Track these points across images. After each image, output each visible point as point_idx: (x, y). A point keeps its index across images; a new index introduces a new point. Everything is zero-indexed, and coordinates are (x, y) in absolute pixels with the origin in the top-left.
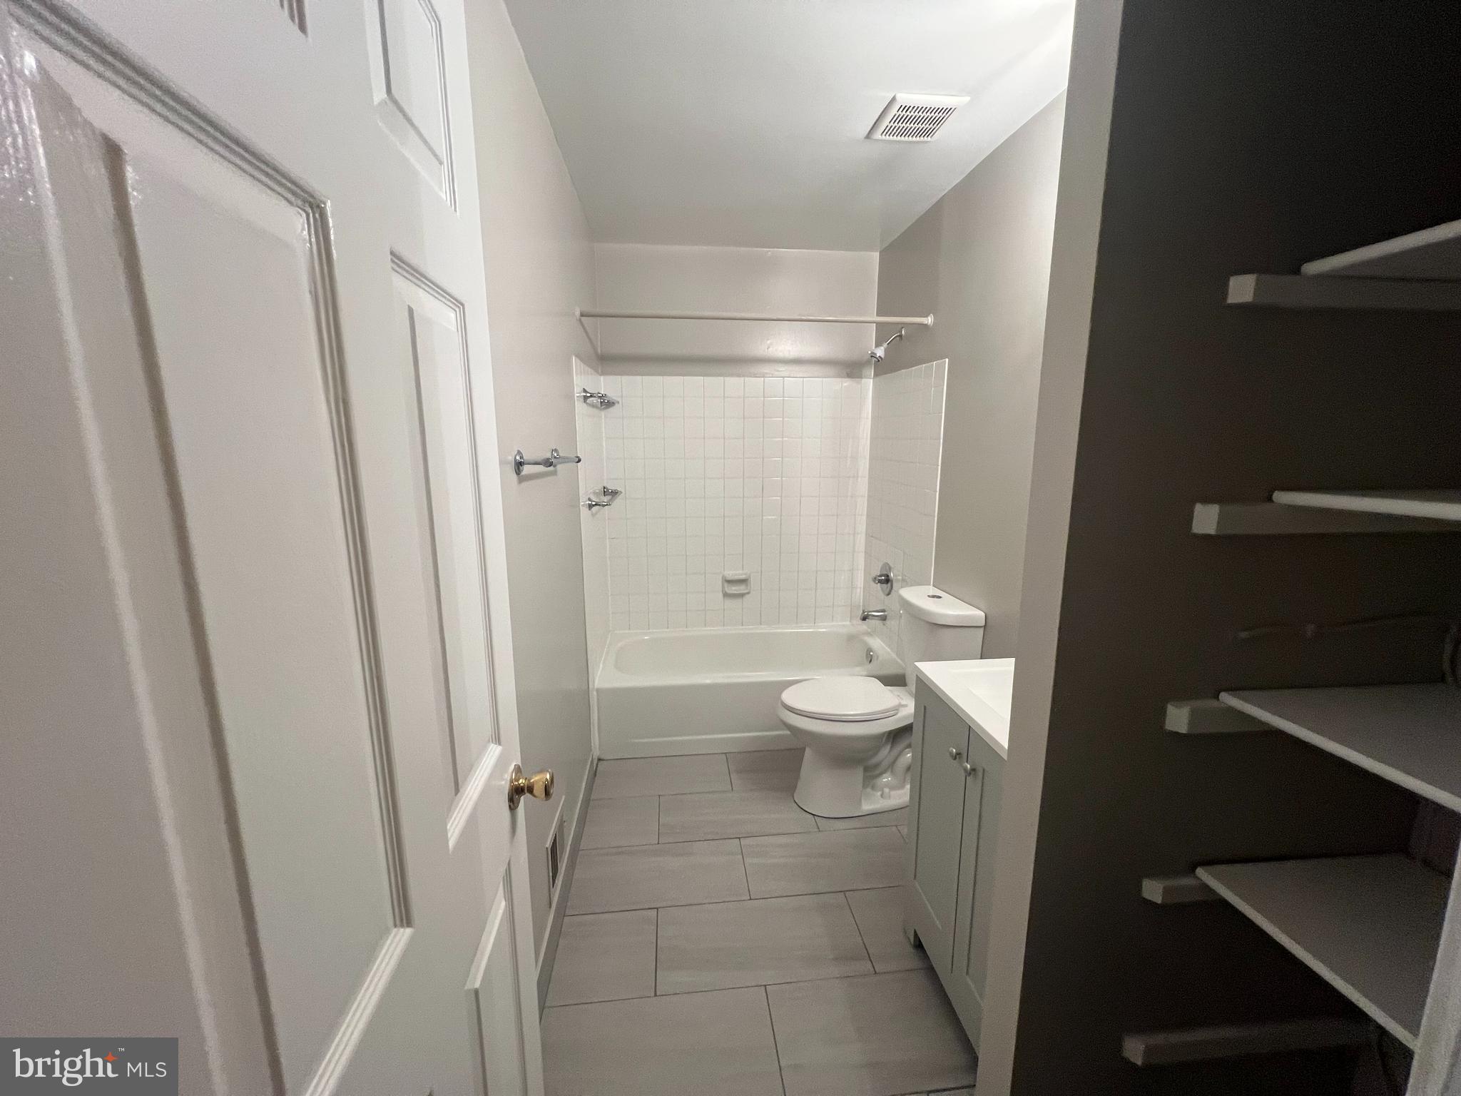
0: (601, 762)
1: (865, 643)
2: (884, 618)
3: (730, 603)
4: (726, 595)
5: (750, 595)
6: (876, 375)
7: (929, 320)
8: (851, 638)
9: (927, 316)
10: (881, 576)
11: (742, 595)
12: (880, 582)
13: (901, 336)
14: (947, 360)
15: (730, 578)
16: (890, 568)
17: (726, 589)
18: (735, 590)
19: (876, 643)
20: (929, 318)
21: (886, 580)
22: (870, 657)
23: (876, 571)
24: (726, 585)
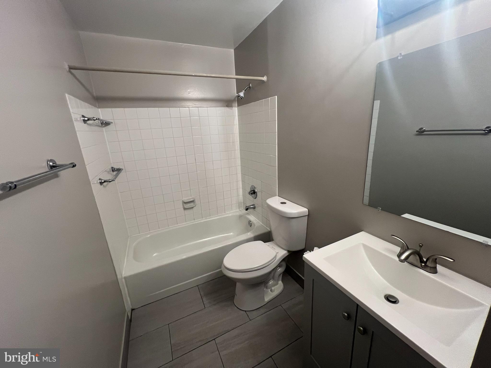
0: (133, 311)
1: (248, 219)
2: (254, 208)
3: (187, 212)
4: (185, 209)
5: (195, 207)
6: (238, 106)
7: (265, 78)
8: (240, 217)
9: (263, 77)
10: (251, 191)
11: (193, 207)
12: (252, 194)
13: (250, 87)
14: (276, 96)
15: (186, 201)
16: (255, 188)
17: (185, 206)
18: (189, 206)
19: (252, 218)
20: (265, 77)
21: (253, 192)
22: (250, 224)
23: (249, 190)
24: (184, 204)
